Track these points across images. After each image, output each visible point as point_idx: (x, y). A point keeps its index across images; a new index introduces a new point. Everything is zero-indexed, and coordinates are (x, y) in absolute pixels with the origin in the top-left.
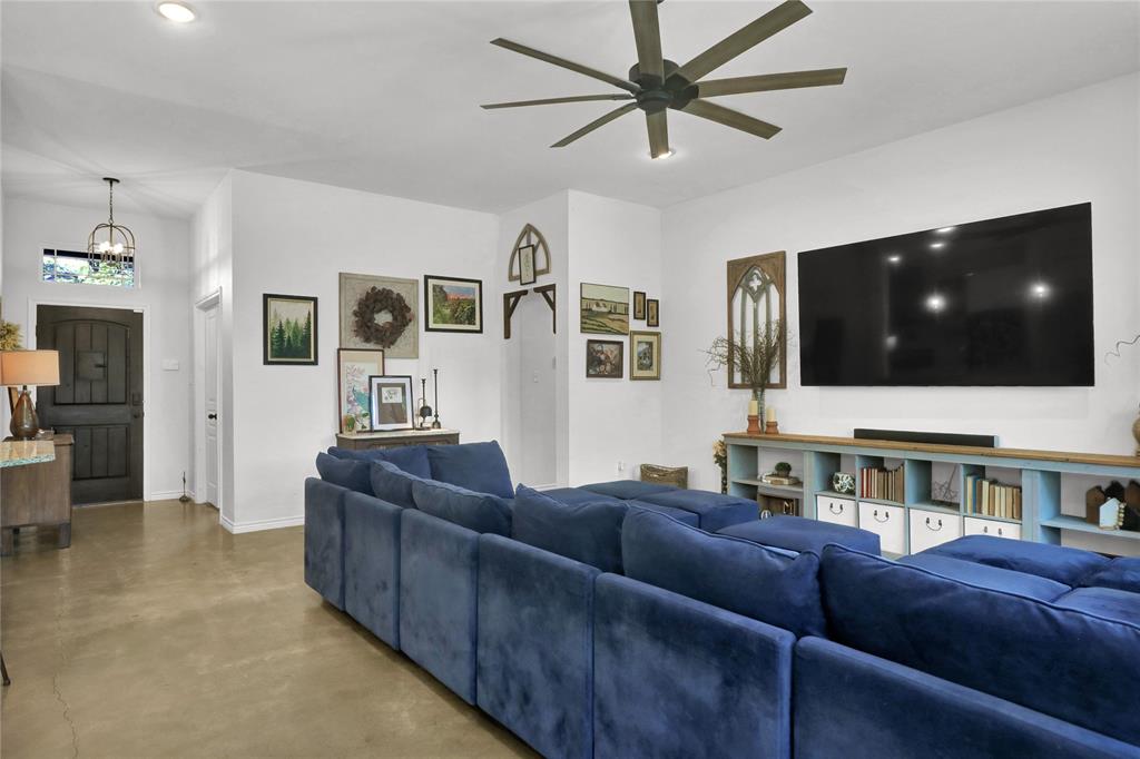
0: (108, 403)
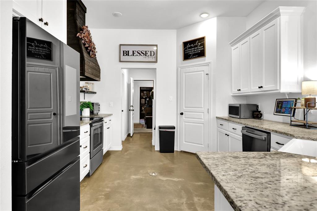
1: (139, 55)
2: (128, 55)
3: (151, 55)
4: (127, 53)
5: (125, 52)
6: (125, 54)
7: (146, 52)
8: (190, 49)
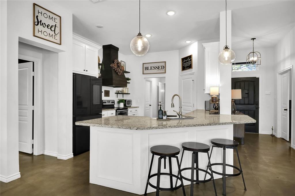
0: (249, 104)
1: (154, 69)
2: (148, 70)
3: (162, 69)
4: (147, 68)
5: (146, 68)
6: (146, 69)
7: (159, 66)
8: (185, 63)
